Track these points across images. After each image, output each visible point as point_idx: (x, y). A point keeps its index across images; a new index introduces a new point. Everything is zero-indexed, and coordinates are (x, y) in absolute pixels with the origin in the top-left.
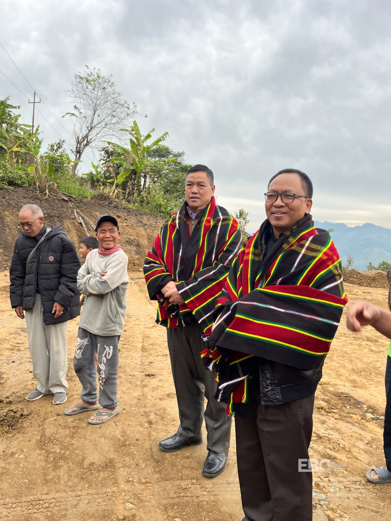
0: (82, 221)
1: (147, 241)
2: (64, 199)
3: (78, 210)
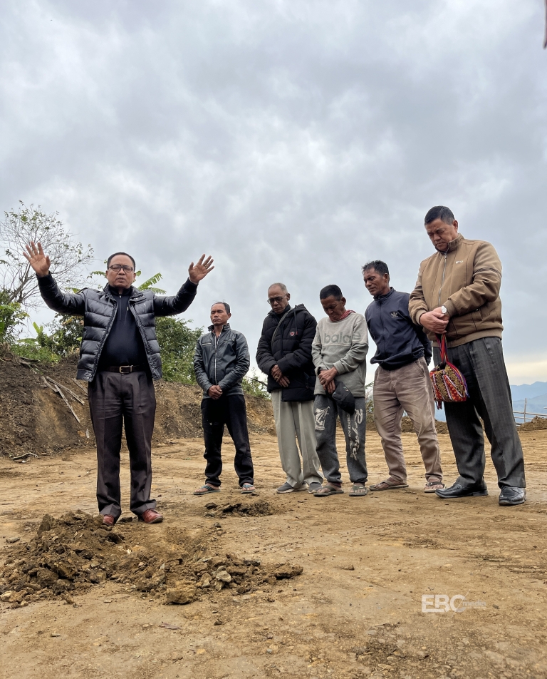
0: (59, 390)
2: (23, 364)
3: (48, 377)
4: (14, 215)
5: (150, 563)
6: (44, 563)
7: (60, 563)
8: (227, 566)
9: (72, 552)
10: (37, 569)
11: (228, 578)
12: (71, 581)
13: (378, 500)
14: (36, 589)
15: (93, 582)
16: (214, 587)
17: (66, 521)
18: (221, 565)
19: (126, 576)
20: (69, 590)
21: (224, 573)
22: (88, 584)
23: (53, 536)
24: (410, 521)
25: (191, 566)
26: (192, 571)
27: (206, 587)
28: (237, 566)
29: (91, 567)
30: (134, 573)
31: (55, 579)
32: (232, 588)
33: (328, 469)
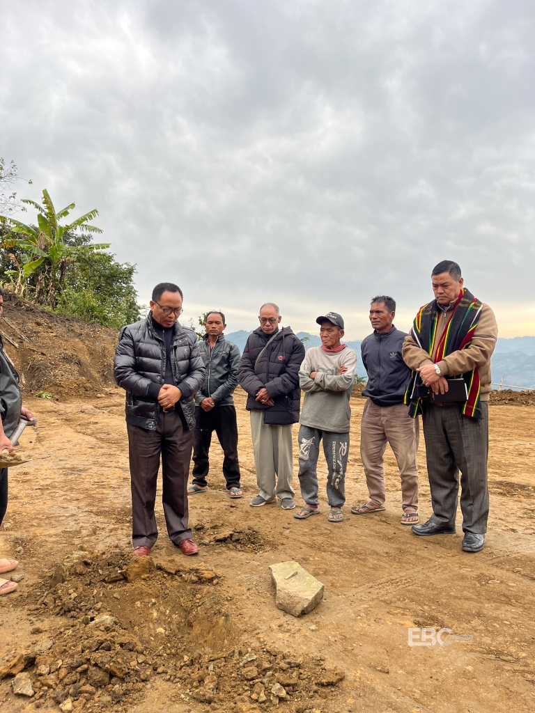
1: (90, 357)
5: (195, 659)
6: (93, 663)
7: (111, 664)
8: (275, 671)
9: (117, 646)
10: (85, 666)
11: (283, 693)
12: (122, 680)
13: (359, 533)
14: (92, 694)
15: (143, 681)
16: (271, 701)
17: (78, 571)
18: (269, 669)
19: (174, 674)
20: (124, 694)
21: (278, 686)
22: (140, 685)
23: (70, 592)
24: (404, 578)
25: (238, 666)
26: (241, 675)
27: (264, 702)
28: (284, 671)
29: (138, 663)
30: (181, 669)
31: (107, 679)
32: (286, 701)
33: (308, 492)
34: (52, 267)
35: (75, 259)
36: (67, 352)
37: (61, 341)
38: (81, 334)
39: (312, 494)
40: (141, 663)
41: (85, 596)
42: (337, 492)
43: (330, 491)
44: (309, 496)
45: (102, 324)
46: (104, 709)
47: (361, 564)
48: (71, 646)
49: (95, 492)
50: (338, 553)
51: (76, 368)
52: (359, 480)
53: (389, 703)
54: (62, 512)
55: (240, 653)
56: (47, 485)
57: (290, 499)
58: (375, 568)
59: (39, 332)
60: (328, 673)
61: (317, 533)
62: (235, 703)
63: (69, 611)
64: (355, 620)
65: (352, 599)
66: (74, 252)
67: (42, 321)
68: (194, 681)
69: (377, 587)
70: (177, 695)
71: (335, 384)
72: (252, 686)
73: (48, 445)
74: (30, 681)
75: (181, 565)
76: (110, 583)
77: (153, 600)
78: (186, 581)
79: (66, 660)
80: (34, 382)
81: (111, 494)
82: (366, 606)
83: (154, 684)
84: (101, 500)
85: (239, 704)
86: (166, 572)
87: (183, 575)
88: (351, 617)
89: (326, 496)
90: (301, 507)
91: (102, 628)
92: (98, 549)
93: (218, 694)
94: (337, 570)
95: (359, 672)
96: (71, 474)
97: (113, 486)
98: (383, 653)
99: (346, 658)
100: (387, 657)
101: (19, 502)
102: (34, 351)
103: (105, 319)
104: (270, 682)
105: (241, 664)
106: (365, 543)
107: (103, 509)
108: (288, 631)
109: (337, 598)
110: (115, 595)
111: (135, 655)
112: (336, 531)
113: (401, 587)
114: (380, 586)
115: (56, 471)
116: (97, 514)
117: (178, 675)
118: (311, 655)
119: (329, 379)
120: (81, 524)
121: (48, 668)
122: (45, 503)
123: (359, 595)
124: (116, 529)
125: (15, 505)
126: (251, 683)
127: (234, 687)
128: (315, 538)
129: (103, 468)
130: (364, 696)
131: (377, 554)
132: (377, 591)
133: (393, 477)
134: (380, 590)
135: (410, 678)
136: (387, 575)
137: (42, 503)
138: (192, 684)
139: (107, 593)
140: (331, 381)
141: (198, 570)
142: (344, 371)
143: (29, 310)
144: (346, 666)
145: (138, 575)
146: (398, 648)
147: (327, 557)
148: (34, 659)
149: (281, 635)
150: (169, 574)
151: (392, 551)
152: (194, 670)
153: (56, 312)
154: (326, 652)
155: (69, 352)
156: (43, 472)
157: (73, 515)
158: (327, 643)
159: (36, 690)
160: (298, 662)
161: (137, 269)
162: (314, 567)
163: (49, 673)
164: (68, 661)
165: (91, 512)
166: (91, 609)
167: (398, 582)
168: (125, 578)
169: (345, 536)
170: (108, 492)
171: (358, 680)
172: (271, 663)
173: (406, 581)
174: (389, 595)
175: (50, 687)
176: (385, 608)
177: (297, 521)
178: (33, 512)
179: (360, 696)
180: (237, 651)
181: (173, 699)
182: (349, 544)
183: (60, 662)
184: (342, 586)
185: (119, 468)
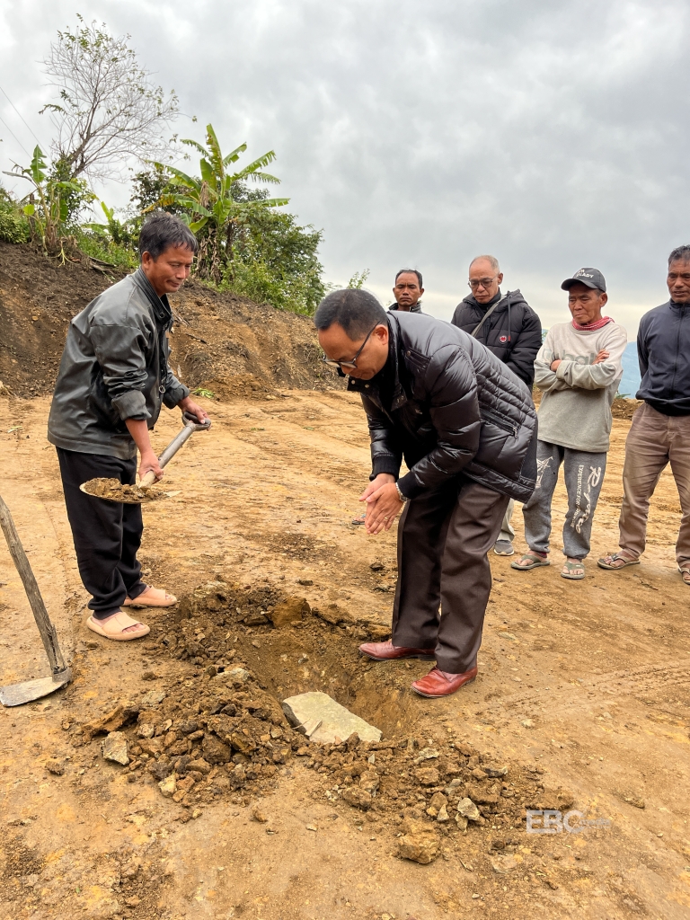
1: (259, 348)
2: (95, 269)
4: (70, 37)
5: (351, 744)
6: (210, 729)
7: (234, 735)
8: (466, 778)
9: (244, 711)
10: (200, 733)
11: (475, 815)
12: (248, 758)
13: (606, 597)
14: (205, 772)
15: (276, 763)
16: (456, 823)
17: (209, 606)
18: (457, 775)
19: (320, 760)
20: (248, 779)
21: (468, 802)
22: (272, 768)
23: (197, 631)
24: (676, 670)
25: (410, 763)
26: (415, 777)
27: (445, 822)
28: (478, 780)
29: (272, 738)
30: (330, 754)
31: (227, 755)
32: (479, 826)
33: (535, 534)
34: (216, 230)
35: (245, 220)
36: (232, 340)
37: (225, 327)
38: (250, 319)
39: (541, 537)
40: (276, 739)
41: (215, 640)
42: (579, 537)
43: (568, 535)
44: (536, 539)
45: (276, 307)
46: (217, 797)
47: (608, 642)
48: (186, 703)
49: (248, 511)
50: (573, 622)
51: (242, 361)
52: (611, 526)
53: (642, 856)
54: (205, 532)
55: (416, 745)
56: (192, 498)
57: (506, 541)
58: (629, 650)
59: (199, 314)
60: (547, 795)
61: (543, 591)
62: (402, 817)
63: (194, 656)
64: (594, 722)
65: (591, 689)
66: (244, 210)
67: (203, 301)
68: (346, 775)
69: (631, 678)
70: (320, 791)
71: (587, 379)
72: (429, 796)
73: (201, 451)
74: (125, 743)
75: (347, 614)
76: (250, 626)
77: (305, 656)
78: (351, 636)
79: (178, 722)
80: (192, 376)
81: (268, 515)
82: (613, 703)
83: (291, 770)
84: (254, 522)
85: (408, 819)
86: (325, 621)
87: (348, 628)
88: (587, 716)
89: (561, 542)
90: (522, 554)
91: (230, 684)
92: (243, 581)
93: (379, 798)
94: (571, 646)
95: (597, 799)
96: (223, 487)
97: (273, 505)
98: (638, 776)
99: (577, 776)
100: (643, 784)
101: (156, 515)
102: (193, 337)
103: (280, 300)
104: (457, 793)
105: (416, 761)
106: (616, 613)
107: (255, 532)
108: (490, 723)
109: (568, 685)
110: (254, 643)
111: (268, 726)
112: (571, 592)
113: (670, 681)
114: (637, 677)
115: (205, 482)
116: (248, 538)
117: (325, 763)
118: (522, 763)
119: (579, 371)
120: (226, 549)
121: (152, 730)
122: (186, 519)
123: (603, 685)
124: (268, 559)
125: (150, 519)
126: (428, 790)
127: (403, 792)
128: (540, 598)
129: (264, 484)
130: (603, 838)
131: (634, 630)
132: (631, 683)
133: (664, 526)
134: (637, 683)
135: (679, 820)
136: (648, 661)
137: (182, 519)
138: (343, 779)
139: (244, 638)
140: (582, 373)
141: (368, 622)
142: (605, 358)
143: (188, 286)
144: (575, 787)
145: (287, 620)
146: (661, 772)
147: (556, 626)
148: (137, 714)
149: (478, 728)
150: (329, 623)
151: (658, 630)
152: (348, 758)
153: (221, 289)
154: (546, 762)
155: (235, 341)
156: (190, 482)
157: (218, 537)
158: (548, 748)
159: (133, 757)
160: (501, 771)
161: (324, 236)
162: (535, 637)
163: (153, 736)
164: (179, 722)
165: (241, 535)
166: (221, 656)
167: (665, 674)
168: (269, 622)
169: (586, 600)
170: (265, 512)
171: (594, 812)
172: (459, 765)
173: (678, 675)
174: (650, 691)
175: (151, 755)
176: (643, 710)
177: (516, 572)
178: (170, 528)
179: (595, 838)
180: (411, 741)
181: (315, 795)
182: (591, 611)
183: (169, 723)
184: (576, 670)
185: (283, 484)
